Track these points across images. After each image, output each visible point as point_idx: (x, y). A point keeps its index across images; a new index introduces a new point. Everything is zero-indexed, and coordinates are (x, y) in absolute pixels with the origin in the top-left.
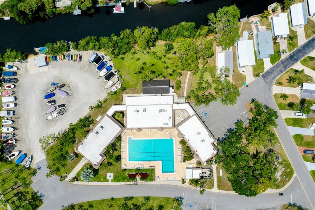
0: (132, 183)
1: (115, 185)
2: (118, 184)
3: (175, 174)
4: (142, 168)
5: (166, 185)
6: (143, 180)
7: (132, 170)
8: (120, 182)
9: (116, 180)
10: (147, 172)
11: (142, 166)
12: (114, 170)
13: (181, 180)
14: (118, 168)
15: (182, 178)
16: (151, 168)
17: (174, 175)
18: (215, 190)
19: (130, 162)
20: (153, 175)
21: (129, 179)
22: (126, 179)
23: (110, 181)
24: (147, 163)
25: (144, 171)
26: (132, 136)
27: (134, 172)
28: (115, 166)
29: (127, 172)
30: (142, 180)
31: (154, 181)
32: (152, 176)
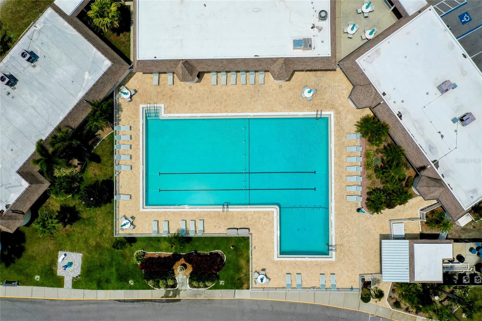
0: (158, 293)
1: (89, 302)
2: (103, 295)
3: (333, 259)
4: (199, 235)
5: (295, 304)
6: (201, 284)
7: (158, 240)
8: (107, 289)
9: (91, 281)
10: (220, 251)
11: (200, 227)
12: (86, 242)
13: (358, 284)
14: (101, 234)
15: (363, 280)
16: (233, 233)
17: (331, 263)
19: (149, 209)
20: (242, 262)
21: (145, 278)
22: (133, 278)
23: (68, 282)
24: (219, 212)
25: (207, 246)
26: (162, 106)
27: (167, 250)
28: (89, 221)
29: (137, 249)
30: (195, 283)
31: (248, 288)
32: (238, 269)
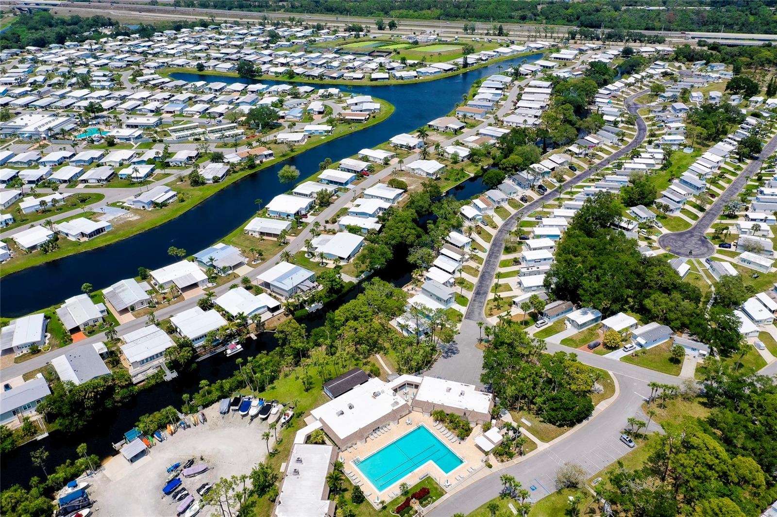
3: (466, 462)
5: (469, 486)
6: (426, 504)
7: (396, 499)
10: (424, 486)
13: (483, 464)
14: (369, 514)
15: (483, 461)
16: (423, 478)
18: (542, 446)
20: (436, 486)
24: (412, 475)
25: (417, 489)
26: (359, 456)
27: (402, 501)
28: (361, 513)
29: (390, 509)
31: (446, 493)
32: (436, 489)
